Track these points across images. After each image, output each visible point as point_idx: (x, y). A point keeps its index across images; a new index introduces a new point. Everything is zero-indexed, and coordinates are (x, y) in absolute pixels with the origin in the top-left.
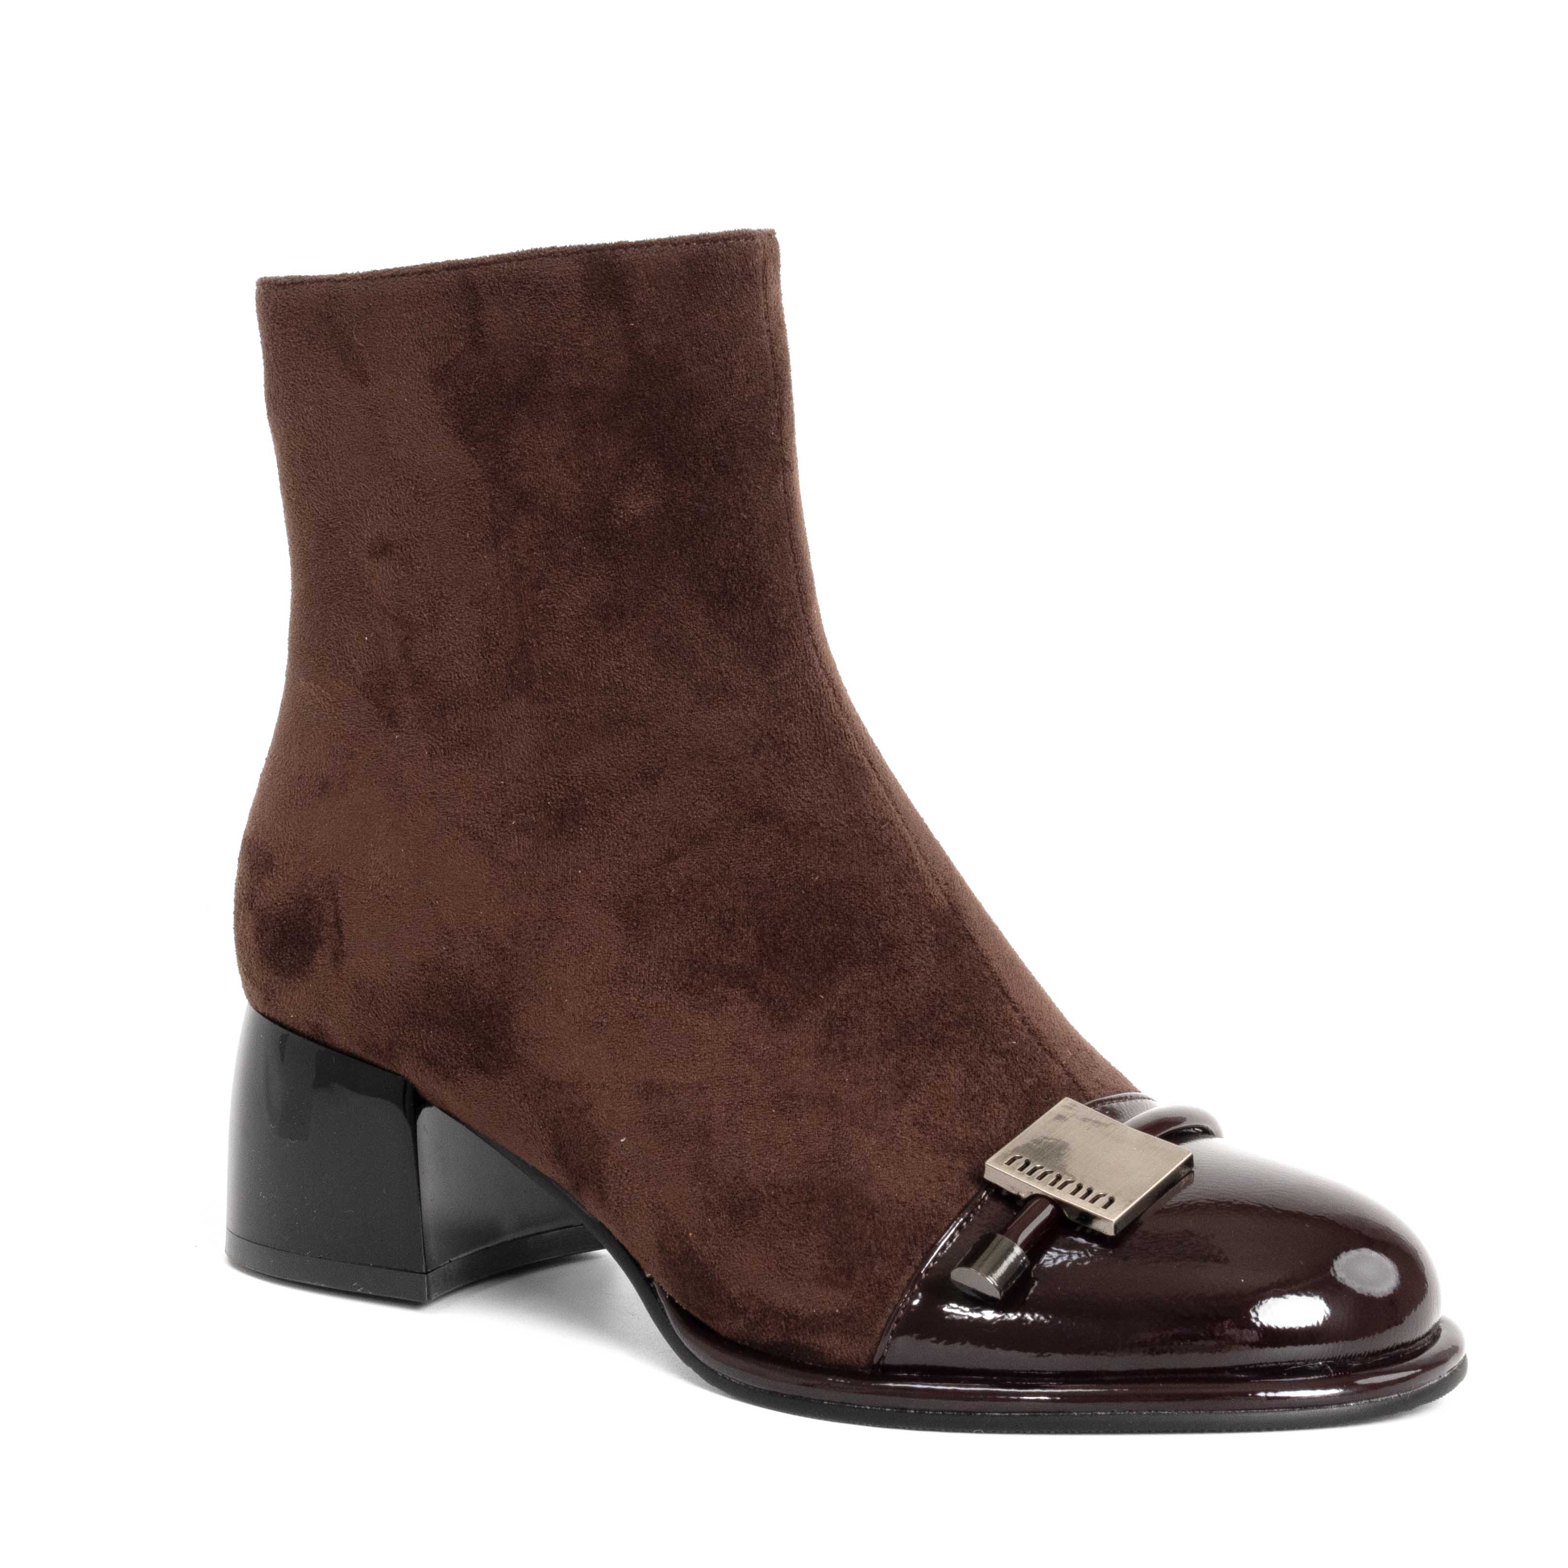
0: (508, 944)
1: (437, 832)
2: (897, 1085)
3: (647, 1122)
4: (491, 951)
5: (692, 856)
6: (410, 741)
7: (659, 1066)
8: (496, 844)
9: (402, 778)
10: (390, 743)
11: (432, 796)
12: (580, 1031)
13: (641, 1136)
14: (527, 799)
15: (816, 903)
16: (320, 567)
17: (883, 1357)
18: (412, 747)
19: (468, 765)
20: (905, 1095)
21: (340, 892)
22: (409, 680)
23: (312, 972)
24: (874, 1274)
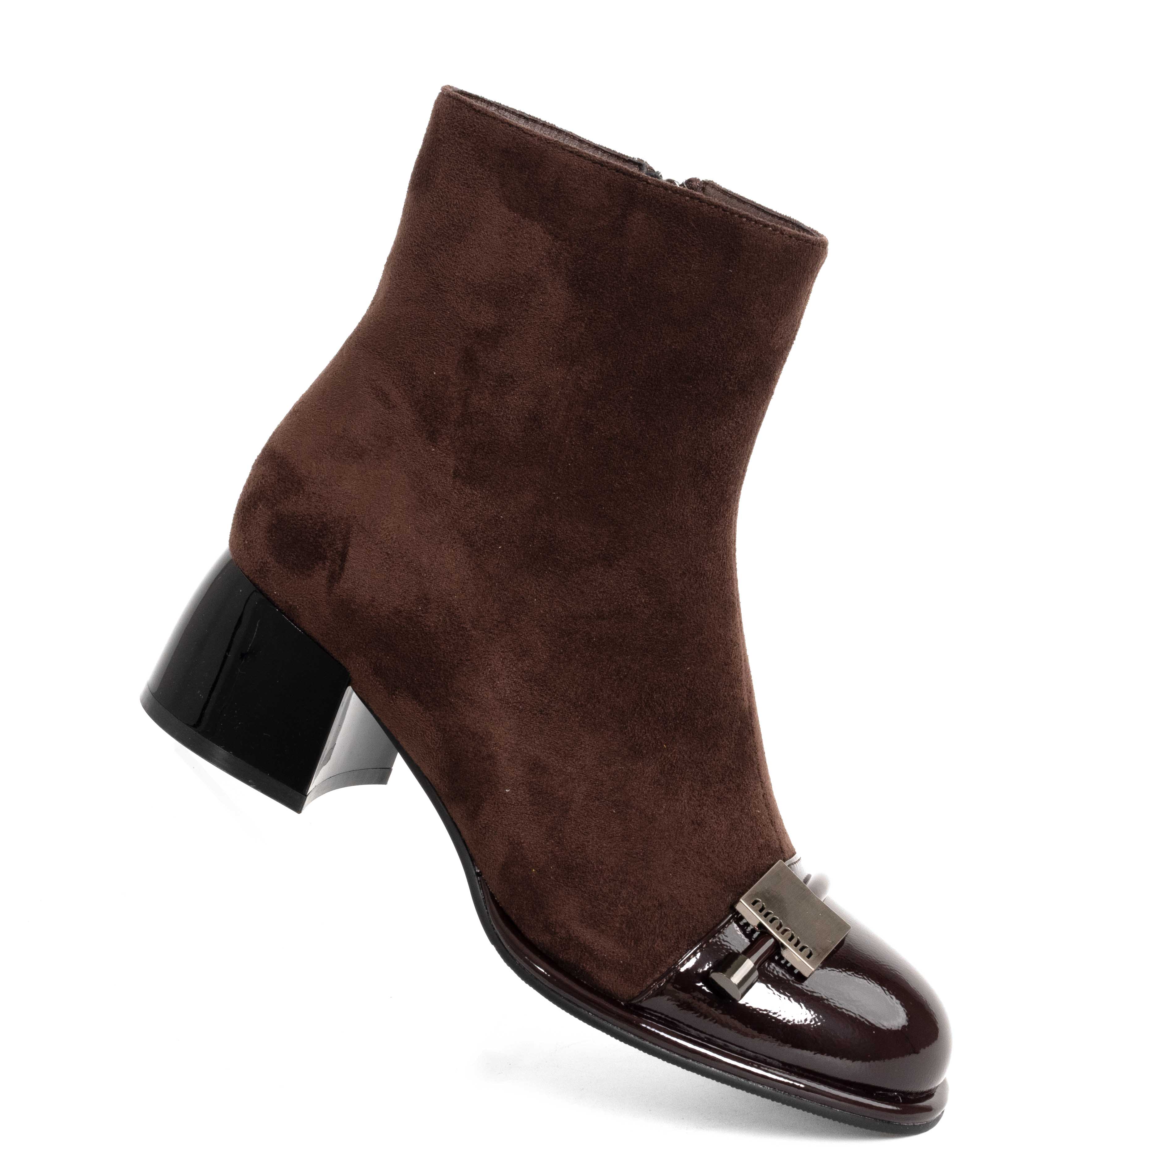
0: (468, 626)
1: (441, 527)
2: (693, 822)
3: (528, 785)
4: (455, 625)
5: (616, 623)
6: (442, 457)
7: (547, 751)
8: (482, 555)
9: (426, 478)
10: (427, 451)
11: (446, 502)
12: (501, 706)
13: (521, 793)
14: (516, 536)
15: (682, 684)
16: (418, 308)
17: (641, 1001)
18: (442, 462)
19: (481, 493)
20: (695, 829)
21: (352, 534)
22: (458, 418)
23: (309, 576)
24: (654, 948)
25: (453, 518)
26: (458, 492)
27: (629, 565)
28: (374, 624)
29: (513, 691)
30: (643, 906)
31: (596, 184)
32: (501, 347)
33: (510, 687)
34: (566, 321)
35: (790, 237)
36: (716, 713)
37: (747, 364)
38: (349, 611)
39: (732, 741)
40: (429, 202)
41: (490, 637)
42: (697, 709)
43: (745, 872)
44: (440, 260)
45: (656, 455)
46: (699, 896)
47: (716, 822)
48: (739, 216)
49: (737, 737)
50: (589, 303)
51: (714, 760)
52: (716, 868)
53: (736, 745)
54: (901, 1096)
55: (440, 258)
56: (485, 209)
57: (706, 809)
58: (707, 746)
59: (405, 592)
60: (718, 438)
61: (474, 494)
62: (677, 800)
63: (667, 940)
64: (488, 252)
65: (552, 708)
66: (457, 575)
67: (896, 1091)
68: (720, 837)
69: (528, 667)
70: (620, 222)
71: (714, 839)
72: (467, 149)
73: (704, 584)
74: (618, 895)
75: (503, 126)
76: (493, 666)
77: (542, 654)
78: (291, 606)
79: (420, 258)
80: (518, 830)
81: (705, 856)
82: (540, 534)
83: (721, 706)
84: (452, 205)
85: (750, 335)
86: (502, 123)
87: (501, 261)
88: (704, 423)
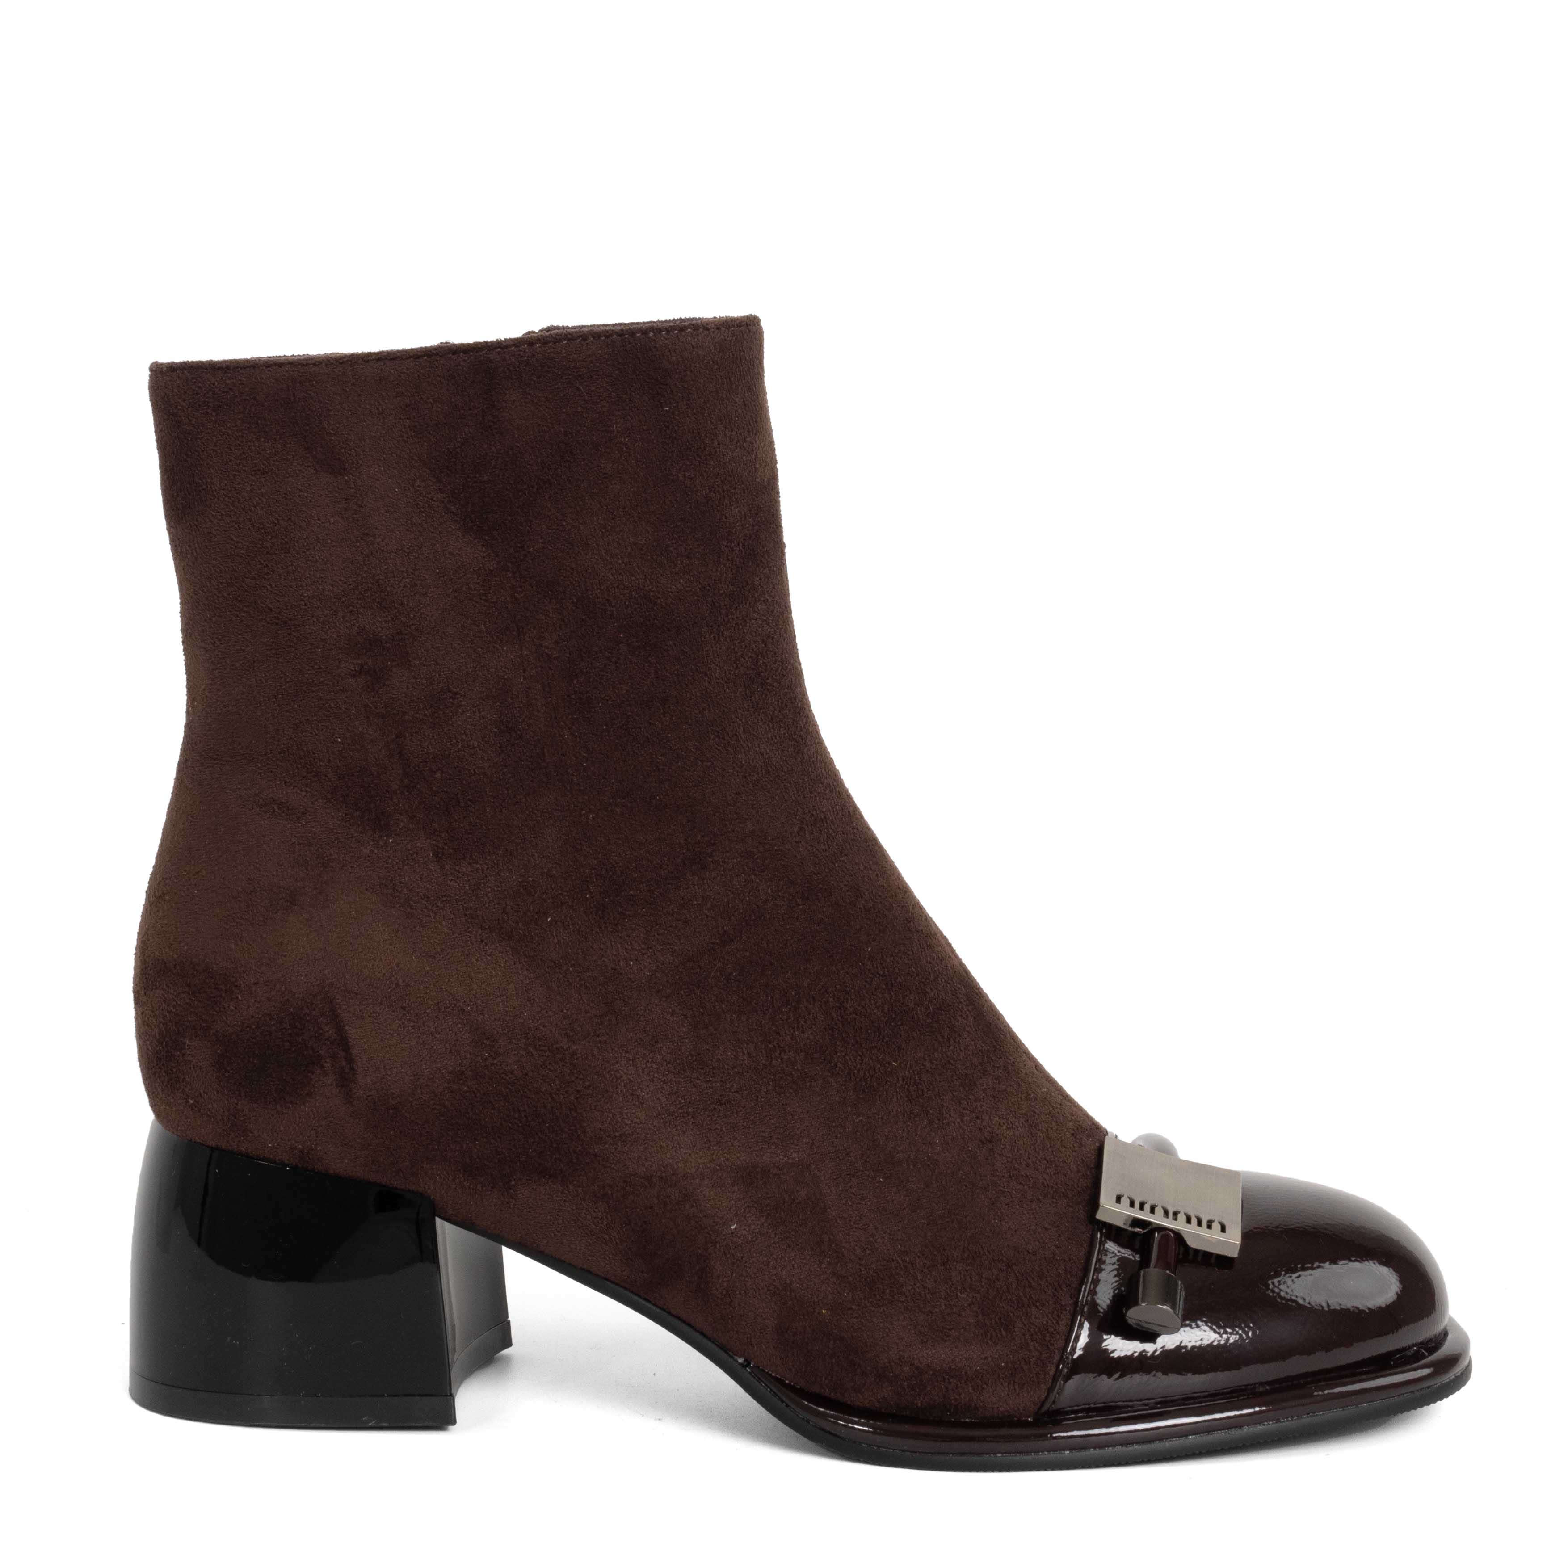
0: (564, 1043)
1: (456, 935)
2: (981, 1141)
3: (756, 1206)
4: (545, 1052)
5: (749, 938)
6: (408, 844)
7: (757, 1148)
8: (532, 942)
9: (401, 883)
10: (382, 847)
11: (444, 899)
12: (665, 1123)
13: (752, 1220)
14: (561, 894)
15: (872, 974)
16: (272, 667)
17: (1054, 1402)
18: (411, 849)
19: (486, 864)
20: (991, 1150)
21: (340, 1008)
22: (401, 780)
23: (309, 1094)
24: (1032, 1324)
25: (466, 915)
26: (454, 877)
27: (728, 854)
28: (434, 1109)
29: (668, 1095)
30: (988, 1279)
31: (433, 384)
32: (414, 659)
33: (662, 1092)
34: (484, 580)
35: (718, 329)
36: (931, 989)
37: (743, 519)
38: (391, 1111)
39: (967, 1016)
40: (216, 521)
41: (600, 1042)
42: (907, 996)
43: (1078, 1171)
44: (272, 587)
45: (691, 694)
46: (1046, 1229)
47: (1008, 1128)
48: (642, 334)
49: (970, 1008)
50: (503, 542)
51: (961, 1050)
52: (1043, 1184)
53: (975, 1018)
54: (1421, 1348)
55: (270, 585)
56: (301, 490)
57: (987, 1117)
58: (943, 1037)
59: (455, 1045)
60: (754, 634)
61: (478, 869)
62: (948, 1124)
63: (1043, 1305)
64: (334, 544)
65: (730, 1091)
66: (512, 986)
67: (1414, 1345)
68: (1024, 1144)
69: (670, 1053)
70: (490, 417)
71: (1019, 1149)
72: (236, 426)
73: (831, 831)
74: (950, 1283)
75: (270, 371)
76: (624, 1077)
77: (679, 1028)
78: (301, 1151)
79: (239, 601)
80: (774, 1272)
81: (1022, 1176)
82: (592, 874)
83: (932, 977)
84: (253, 508)
85: (730, 479)
86: (267, 367)
87: (358, 547)
88: (728, 621)
